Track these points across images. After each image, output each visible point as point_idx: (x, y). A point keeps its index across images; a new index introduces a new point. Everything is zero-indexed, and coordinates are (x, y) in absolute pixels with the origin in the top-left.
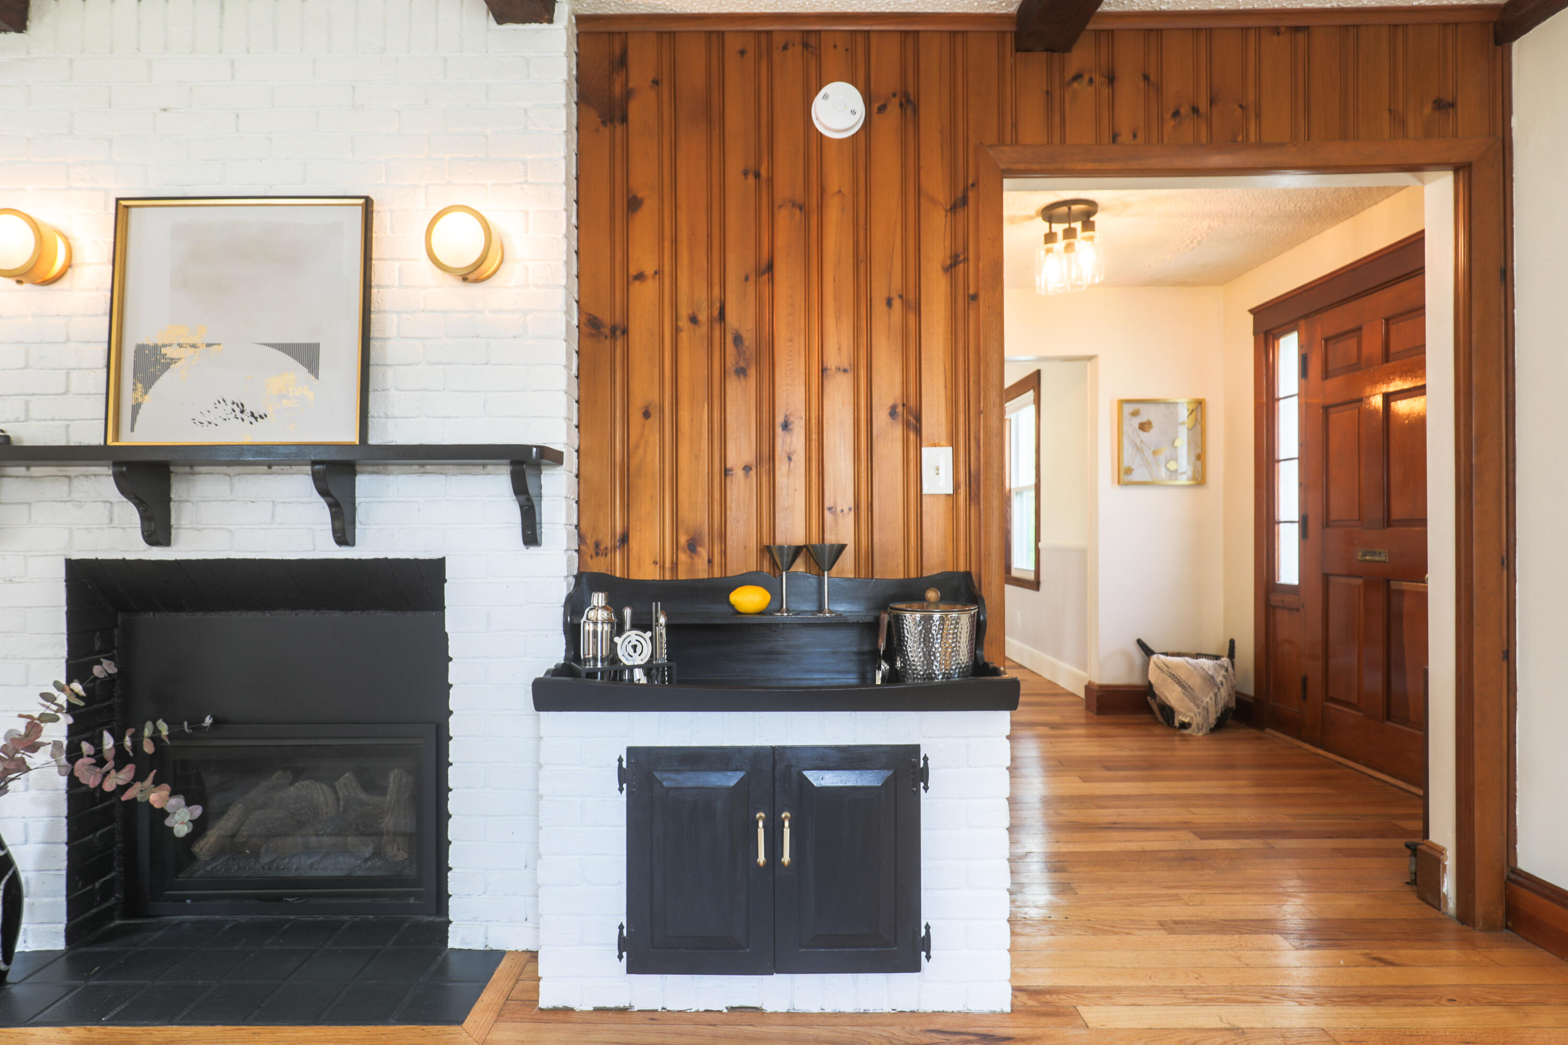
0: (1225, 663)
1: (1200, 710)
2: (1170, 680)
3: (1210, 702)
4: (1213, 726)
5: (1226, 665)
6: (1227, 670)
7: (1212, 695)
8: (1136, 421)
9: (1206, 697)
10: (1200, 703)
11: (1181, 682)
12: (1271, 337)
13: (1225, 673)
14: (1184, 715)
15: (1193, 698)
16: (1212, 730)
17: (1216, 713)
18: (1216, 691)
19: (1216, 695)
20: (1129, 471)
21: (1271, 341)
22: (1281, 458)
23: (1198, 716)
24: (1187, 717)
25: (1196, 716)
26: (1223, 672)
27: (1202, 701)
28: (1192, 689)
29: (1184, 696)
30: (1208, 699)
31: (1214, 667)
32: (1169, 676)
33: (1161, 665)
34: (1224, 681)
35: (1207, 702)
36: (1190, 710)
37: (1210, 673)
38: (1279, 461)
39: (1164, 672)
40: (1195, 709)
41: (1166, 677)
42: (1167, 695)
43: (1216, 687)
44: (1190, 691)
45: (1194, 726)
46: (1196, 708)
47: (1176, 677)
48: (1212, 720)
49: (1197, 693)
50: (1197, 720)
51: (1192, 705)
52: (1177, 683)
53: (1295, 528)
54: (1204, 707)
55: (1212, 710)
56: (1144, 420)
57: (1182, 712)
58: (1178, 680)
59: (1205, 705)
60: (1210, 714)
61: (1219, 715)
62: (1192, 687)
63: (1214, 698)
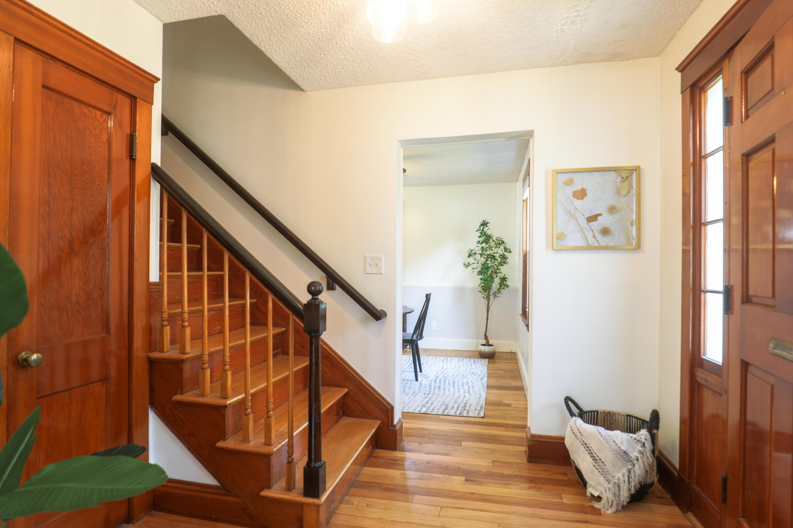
0: (643, 437)
1: (611, 486)
2: (582, 448)
3: (622, 478)
4: (625, 503)
5: (643, 440)
6: (644, 445)
7: (625, 471)
8: (570, 190)
9: (619, 473)
10: (610, 478)
11: (592, 453)
12: (698, 90)
13: (641, 449)
14: (594, 488)
15: (604, 473)
16: (624, 508)
17: (630, 490)
18: (630, 467)
19: (629, 472)
20: (561, 237)
21: (698, 94)
22: (709, 220)
23: (608, 491)
24: (597, 490)
25: (605, 490)
26: (639, 447)
27: (614, 476)
28: (603, 462)
29: (594, 468)
30: (620, 475)
31: (628, 441)
32: (583, 444)
33: (576, 431)
34: (639, 456)
35: (619, 479)
36: (600, 484)
37: (623, 448)
38: (707, 224)
39: (578, 439)
40: (606, 484)
41: (580, 444)
42: (580, 463)
43: (630, 463)
44: (601, 464)
45: (604, 500)
46: (607, 482)
47: (588, 447)
48: (625, 496)
49: (608, 467)
50: (607, 496)
51: (602, 479)
52: (589, 454)
53: (720, 298)
54: (615, 483)
55: (625, 487)
56: (578, 188)
57: (592, 485)
58: (590, 450)
59: (616, 481)
60: (621, 492)
61: (633, 491)
62: (602, 460)
63: (626, 475)
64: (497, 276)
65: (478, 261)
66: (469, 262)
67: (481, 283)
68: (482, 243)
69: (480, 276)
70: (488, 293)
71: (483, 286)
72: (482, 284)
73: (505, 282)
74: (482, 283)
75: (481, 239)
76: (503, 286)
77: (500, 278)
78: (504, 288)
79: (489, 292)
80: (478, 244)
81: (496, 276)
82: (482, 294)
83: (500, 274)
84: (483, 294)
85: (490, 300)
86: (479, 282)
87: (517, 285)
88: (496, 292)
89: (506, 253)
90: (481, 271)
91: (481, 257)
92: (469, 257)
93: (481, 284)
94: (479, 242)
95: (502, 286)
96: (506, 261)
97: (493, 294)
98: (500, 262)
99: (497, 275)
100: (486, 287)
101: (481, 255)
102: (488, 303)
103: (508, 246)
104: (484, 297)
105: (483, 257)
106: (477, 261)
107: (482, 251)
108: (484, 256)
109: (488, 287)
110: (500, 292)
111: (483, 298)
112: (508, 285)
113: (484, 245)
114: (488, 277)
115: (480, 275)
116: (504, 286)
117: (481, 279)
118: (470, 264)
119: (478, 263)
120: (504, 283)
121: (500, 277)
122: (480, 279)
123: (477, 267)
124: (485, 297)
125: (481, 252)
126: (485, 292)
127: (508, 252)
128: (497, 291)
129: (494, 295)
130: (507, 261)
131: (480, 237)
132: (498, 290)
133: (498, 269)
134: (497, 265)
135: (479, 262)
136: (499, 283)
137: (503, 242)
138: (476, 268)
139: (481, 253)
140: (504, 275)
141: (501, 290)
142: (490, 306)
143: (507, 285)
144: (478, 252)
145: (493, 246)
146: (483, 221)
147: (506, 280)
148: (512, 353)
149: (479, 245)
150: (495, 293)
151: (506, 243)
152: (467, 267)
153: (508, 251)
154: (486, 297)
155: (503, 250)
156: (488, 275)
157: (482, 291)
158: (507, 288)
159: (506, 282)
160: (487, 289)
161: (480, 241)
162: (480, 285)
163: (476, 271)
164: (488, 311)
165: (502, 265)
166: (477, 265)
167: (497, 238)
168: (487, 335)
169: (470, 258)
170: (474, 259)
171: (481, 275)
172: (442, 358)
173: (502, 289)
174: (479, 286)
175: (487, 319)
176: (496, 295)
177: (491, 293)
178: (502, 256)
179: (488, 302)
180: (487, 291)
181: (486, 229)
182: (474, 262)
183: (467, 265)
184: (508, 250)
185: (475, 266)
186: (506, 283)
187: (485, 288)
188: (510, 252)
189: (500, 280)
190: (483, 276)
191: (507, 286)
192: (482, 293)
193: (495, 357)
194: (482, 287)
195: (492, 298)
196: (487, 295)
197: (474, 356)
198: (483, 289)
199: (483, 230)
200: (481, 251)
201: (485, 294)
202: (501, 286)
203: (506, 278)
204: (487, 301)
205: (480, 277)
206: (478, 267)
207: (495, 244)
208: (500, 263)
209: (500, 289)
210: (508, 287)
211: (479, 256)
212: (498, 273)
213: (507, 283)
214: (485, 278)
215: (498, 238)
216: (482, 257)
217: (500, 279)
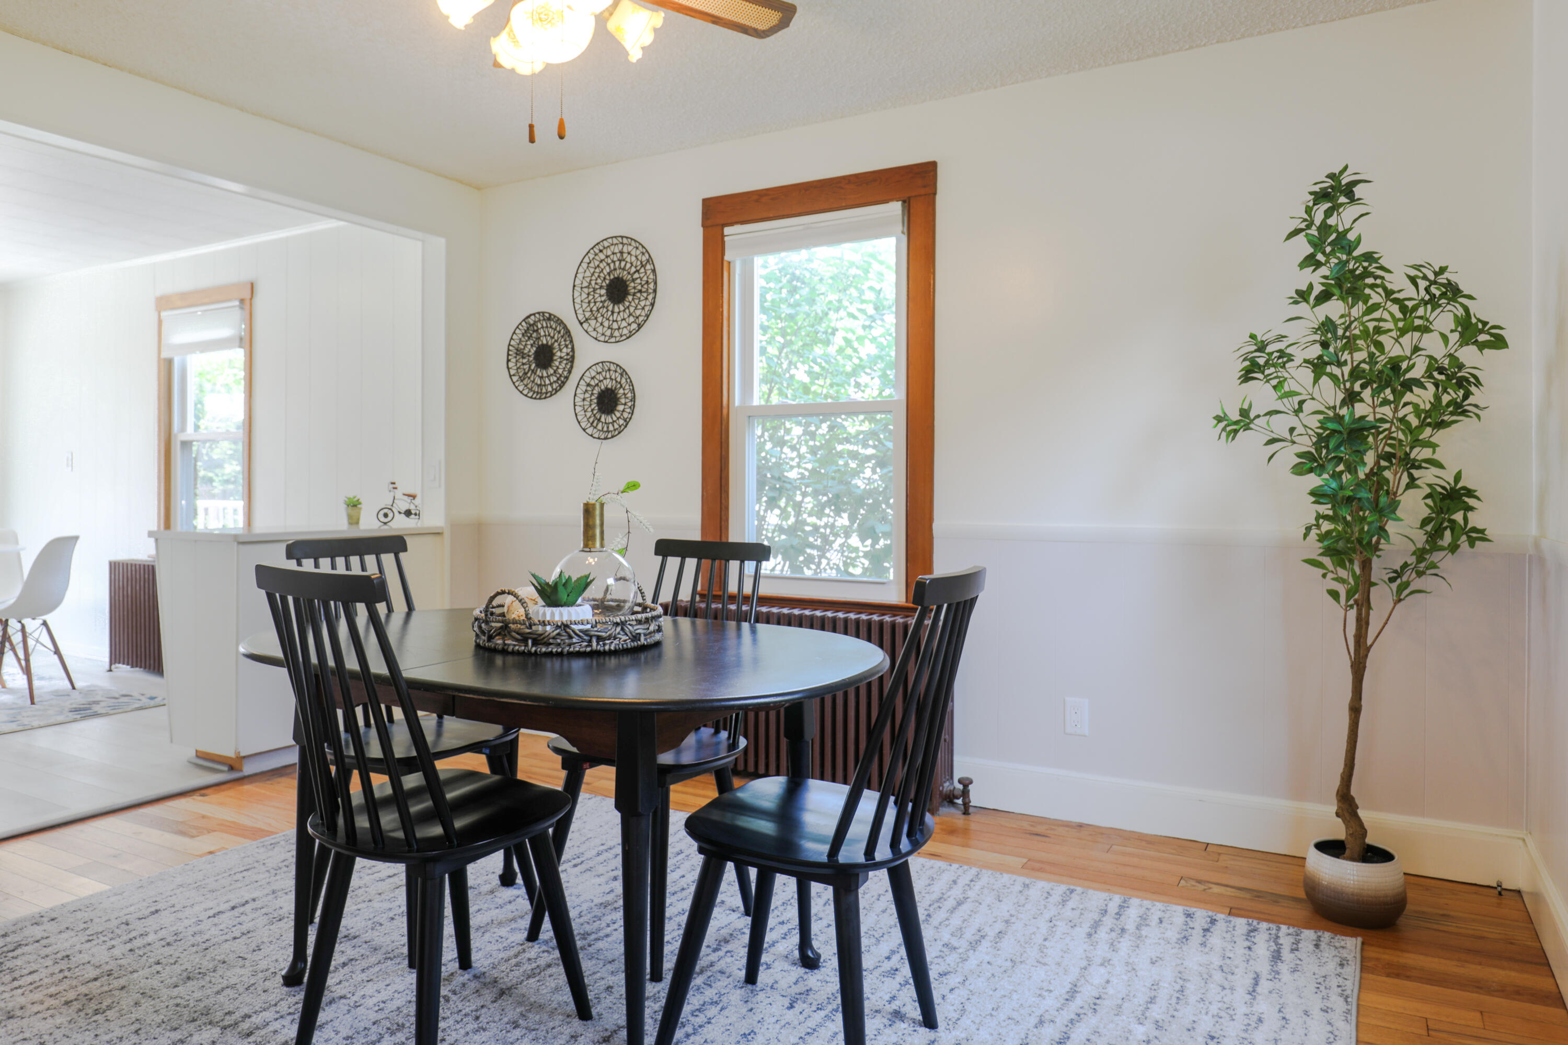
64: (1412, 483)
65: (1301, 403)
66: (1246, 407)
67: (1319, 517)
68: (1325, 296)
69: (1312, 476)
70: (1358, 571)
71: (1328, 533)
72: (1326, 526)
73: (1458, 517)
74: (1326, 517)
75: (1316, 279)
76: (1448, 533)
77: (1428, 491)
78: (1454, 548)
79: (1366, 565)
80: (1296, 303)
81: (1405, 479)
82: (1324, 576)
83: (1434, 470)
84: (1330, 576)
85: (1369, 607)
86: (1309, 510)
87: (1533, 530)
88: (1405, 565)
89: (1469, 355)
90: (1318, 450)
91: (1316, 380)
92: (1247, 376)
93: (1318, 526)
94: (1303, 295)
95: (1442, 537)
96: (1466, 397)
97: (1392, 580)
98: (1428, 407)
99: (1411, 476)
100: (1348, 541)
101: (1318, 367)
102: (1362, 623)
103: (1479, 310)
104: (1334, 594)
105: (1332, 377)
106: (1297, 399)
107: (1325, 345)
108: (1336, 371)
109: (1360, 541)
110: (1434, 566)
111: (1330, 599)
112: (1482, 531)
113: (1334, 309)
114: (1359, 484)
115: (1311, 470)
116: (1455, 538)
117: (1318, 495)
118: (1252, 416)
119: (1298, 411)
120: (1453, 522)
121: (1430, 485)
122: (1312, 493)
123: (1292, 430)
124: (1342, 590)
125: (1315, 351)
126: (1343, 566)
127: (1482, 346)
128: (1412, 560)
129: (1394, 586)
130: (1471, 400)
131: (1310, 261)
132: (1421, 555)
133: (1416, 443)
134: (1415, 422)
135: (1305, 406)
136: (1425, 522)
137: (1453, 292)
138: (1288, 436)
139: (1320, 357)
140: (1458, 477)
141: (1436, 557)
142: (1369, 642)
143: (1474, 530)
144: (1299, 355)
145: (1389, 325)
146: (1331, 176)
147: (1471, 502)
148: (1500, 891)
149: (1303, 309)
150: (1398, 574)
151: (1470, 297)
152: (1236, 432)
153: (1483, 338)
154: (1350, 594)
155: (1454, 337)
156: (1362, 476)
157: (1326, 561)
158: (1472, 545)
159: (1470, 515)
160: (1354, 550)
161: (1311, 286)
162: (1314, 531)
163: (1288, 456)
164: (1358, 668)
165: (1441, 425)
166: (1293, 421)
167: (1413, 273)
168: (1353, 792)
169: (1251, 383)
170: (1275, 387)
171: (1321, 468)
172: (1096, 898)
173: (1442, 549)
174: (1306, 536)
175: (1355, 710)
176: (1407, 584)
177: (1379, 571)
178: (1441, 370)
179: (1359, 619)
180: (1351, 561)
181: (1345, 218)
182: (1279, 406)
183: (1236, 423)
184: (1481, 331)
185: (1280, 426)
186: (1466, 519)
187: (1341, 544)
188: (1499, 342)
189: (1429, 501)
190: (1326, 476)
191: (1477, 536)
192: (1322, 571)
193: (1402, 921)
194: (1322, 538)
195: (1381, 596)
196: (1351, 581)
197: (1276, 899)
198: (1329, 552)
199: (1325, 228)
200: (1318, 346)
201: (1343, 573)
202: (1434, 536)
203: (1470, 493)
204: (1352, 614)
205: (1313, 481)
206: (1300, 430)
207: (1399, 315)
208: (1428, 413)
209: (1430, 551)
210: (1478, 543)
211: (1307, 375)
212: (1419, 467)
213: (1475, 520)
214: (1342, 488)
215: (1417, 267)
216: (1325, 380)
217: (1428, 496)
